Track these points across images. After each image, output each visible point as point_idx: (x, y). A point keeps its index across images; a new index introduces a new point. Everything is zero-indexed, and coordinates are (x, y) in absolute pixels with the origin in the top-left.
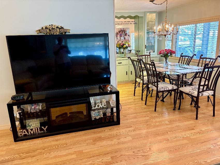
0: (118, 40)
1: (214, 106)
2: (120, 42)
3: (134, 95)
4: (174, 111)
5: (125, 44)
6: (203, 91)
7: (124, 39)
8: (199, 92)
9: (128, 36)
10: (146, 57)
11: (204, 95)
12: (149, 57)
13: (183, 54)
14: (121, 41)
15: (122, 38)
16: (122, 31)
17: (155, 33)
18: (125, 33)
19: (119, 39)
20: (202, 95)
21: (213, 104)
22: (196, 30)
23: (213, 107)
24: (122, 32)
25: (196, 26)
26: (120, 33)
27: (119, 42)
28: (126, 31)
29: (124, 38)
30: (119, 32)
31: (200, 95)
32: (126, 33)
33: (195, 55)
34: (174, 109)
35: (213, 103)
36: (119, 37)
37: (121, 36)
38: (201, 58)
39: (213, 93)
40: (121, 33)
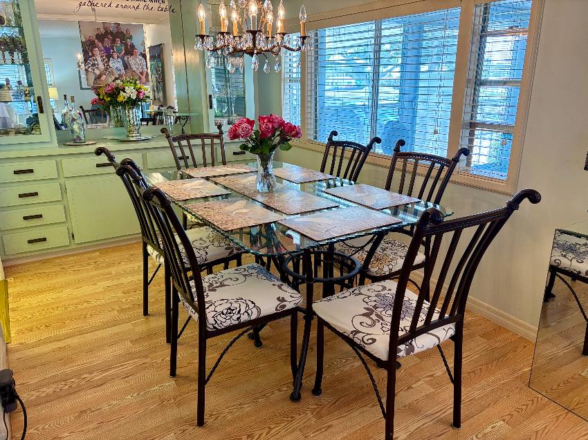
0: (98, 72)
1: (457, 381)
2: (108, 80)
3: (146, 313)
4: (294, 406)
5: (124, 90)
6: (414, 332)
7: (122, 68)
8: (395, 341)
9: (141, 57)
10: (208, 141)
11: (417, 350)
12: (216, 141)
13: (335, 133)
14: (113, 78)
15: (116, 64)
16: (111, 33)
17: (202, 37)
18: (126, 45)
19: (102, 66)
20: (411, 349)
21: (452, 374)
22: (379, 51)
23: (451, 386)
24: (114, 41)
25: (379, 30)
26: (102, 42)
27: (103, 77)
28: (131, 38)
29: (126, 66)
30: (100, 37)
31: (400, 354)
32: (133, 46)
33: (378, 140)
34: (295, 398)
35: (451, 365)
36: (99, 59)
37: (109, 56)
38: (398, 154)
39: (452, 332)
40: (108, 43)
